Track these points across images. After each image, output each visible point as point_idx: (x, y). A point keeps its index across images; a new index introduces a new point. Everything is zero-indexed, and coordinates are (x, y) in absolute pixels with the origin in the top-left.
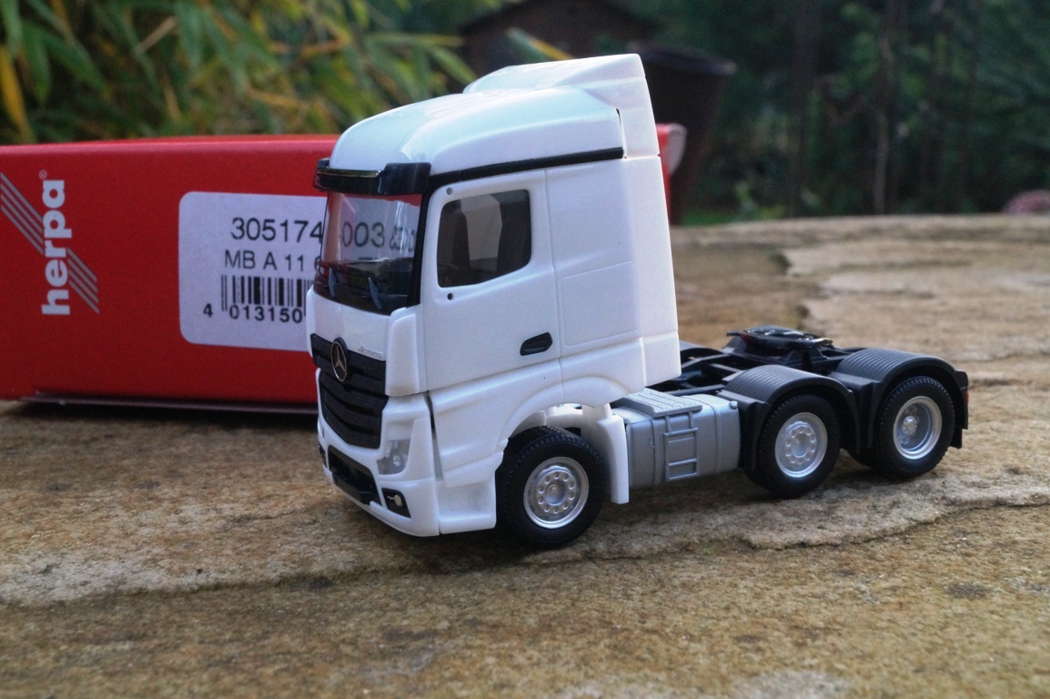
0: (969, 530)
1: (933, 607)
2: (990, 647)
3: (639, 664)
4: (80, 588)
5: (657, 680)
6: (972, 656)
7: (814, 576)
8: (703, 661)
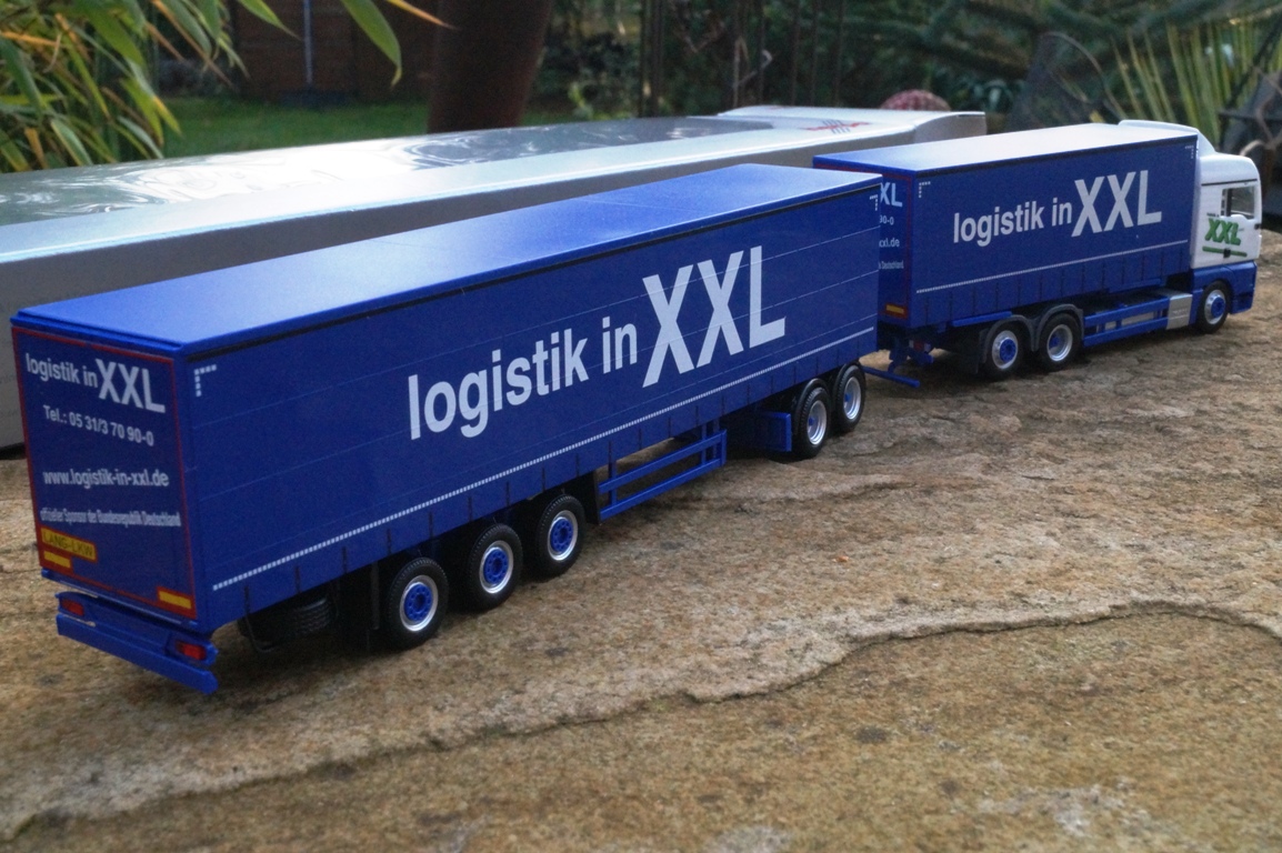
0: (870, 670)
1: (849, 754)
2: (891, 791)
3: (629, 830)
4: (135, 796)
5: (646, 846)
6: (878, 802)
7: (750, 729)
8: (678, 824)
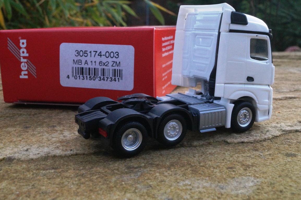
0: (289, 138)
1: (282, 159)
2: (299, 170)
3: (200, 175)
4: (37, 155)
5: (206, 180)
6: (294, 173)
7: (247, 151)
8: (218, 174)
